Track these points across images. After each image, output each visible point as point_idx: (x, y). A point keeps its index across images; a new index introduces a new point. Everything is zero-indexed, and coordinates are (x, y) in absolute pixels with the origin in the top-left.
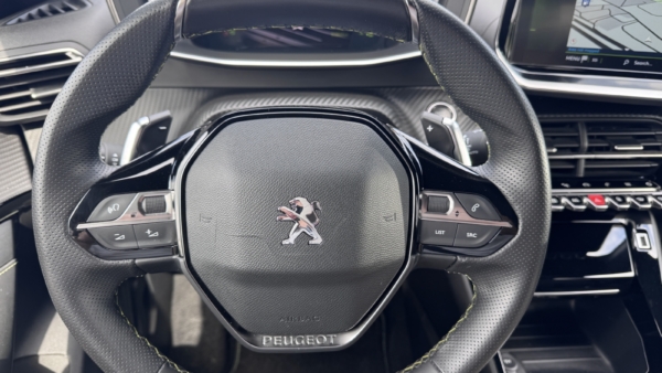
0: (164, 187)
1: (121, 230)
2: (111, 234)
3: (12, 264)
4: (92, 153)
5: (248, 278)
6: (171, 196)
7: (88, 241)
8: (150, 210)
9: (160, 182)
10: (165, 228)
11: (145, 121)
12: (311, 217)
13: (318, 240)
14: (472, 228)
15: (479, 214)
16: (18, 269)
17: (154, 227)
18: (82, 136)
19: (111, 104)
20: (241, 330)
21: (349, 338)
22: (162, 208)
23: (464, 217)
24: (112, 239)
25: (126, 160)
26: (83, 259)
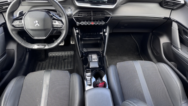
0: (22, 20)
1: (17, 24)
2: (16, 25)
3: (4, 33)
4: (13, 15)
5: (32, 30)
6: (23, 21)
7: (13, 26)
8: (20, 22)
9: (21, 19)
10: (22, 25)
11: (19, 12)
12: (38, 23)
13: (39, 25)
14: (59, 25)
15: (60, 23)
16: (5, 34)
17: (21, 24)
18: (11, 13)
19: (14, 10)
20: (33, 37)
21: (45, 38)
22: (22, 22)
23: (58, 24)
24: (16, 26)
25: (18, 16)
26: (13, 28)
